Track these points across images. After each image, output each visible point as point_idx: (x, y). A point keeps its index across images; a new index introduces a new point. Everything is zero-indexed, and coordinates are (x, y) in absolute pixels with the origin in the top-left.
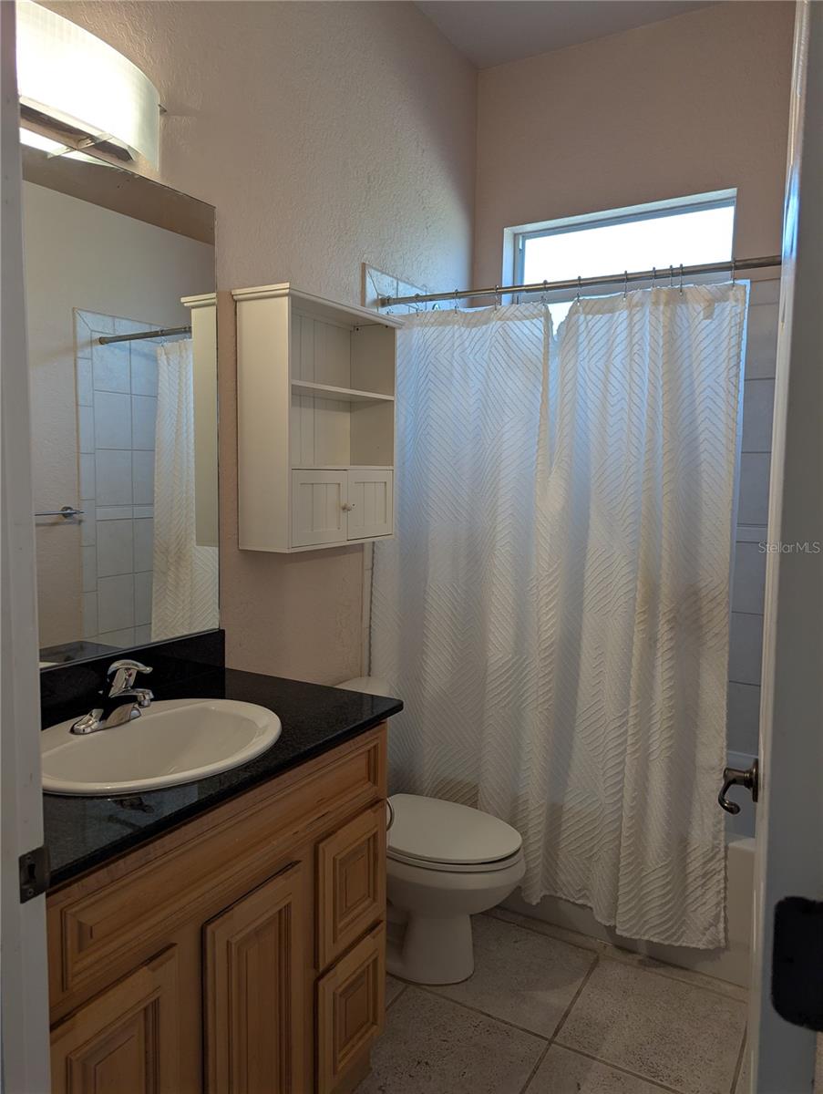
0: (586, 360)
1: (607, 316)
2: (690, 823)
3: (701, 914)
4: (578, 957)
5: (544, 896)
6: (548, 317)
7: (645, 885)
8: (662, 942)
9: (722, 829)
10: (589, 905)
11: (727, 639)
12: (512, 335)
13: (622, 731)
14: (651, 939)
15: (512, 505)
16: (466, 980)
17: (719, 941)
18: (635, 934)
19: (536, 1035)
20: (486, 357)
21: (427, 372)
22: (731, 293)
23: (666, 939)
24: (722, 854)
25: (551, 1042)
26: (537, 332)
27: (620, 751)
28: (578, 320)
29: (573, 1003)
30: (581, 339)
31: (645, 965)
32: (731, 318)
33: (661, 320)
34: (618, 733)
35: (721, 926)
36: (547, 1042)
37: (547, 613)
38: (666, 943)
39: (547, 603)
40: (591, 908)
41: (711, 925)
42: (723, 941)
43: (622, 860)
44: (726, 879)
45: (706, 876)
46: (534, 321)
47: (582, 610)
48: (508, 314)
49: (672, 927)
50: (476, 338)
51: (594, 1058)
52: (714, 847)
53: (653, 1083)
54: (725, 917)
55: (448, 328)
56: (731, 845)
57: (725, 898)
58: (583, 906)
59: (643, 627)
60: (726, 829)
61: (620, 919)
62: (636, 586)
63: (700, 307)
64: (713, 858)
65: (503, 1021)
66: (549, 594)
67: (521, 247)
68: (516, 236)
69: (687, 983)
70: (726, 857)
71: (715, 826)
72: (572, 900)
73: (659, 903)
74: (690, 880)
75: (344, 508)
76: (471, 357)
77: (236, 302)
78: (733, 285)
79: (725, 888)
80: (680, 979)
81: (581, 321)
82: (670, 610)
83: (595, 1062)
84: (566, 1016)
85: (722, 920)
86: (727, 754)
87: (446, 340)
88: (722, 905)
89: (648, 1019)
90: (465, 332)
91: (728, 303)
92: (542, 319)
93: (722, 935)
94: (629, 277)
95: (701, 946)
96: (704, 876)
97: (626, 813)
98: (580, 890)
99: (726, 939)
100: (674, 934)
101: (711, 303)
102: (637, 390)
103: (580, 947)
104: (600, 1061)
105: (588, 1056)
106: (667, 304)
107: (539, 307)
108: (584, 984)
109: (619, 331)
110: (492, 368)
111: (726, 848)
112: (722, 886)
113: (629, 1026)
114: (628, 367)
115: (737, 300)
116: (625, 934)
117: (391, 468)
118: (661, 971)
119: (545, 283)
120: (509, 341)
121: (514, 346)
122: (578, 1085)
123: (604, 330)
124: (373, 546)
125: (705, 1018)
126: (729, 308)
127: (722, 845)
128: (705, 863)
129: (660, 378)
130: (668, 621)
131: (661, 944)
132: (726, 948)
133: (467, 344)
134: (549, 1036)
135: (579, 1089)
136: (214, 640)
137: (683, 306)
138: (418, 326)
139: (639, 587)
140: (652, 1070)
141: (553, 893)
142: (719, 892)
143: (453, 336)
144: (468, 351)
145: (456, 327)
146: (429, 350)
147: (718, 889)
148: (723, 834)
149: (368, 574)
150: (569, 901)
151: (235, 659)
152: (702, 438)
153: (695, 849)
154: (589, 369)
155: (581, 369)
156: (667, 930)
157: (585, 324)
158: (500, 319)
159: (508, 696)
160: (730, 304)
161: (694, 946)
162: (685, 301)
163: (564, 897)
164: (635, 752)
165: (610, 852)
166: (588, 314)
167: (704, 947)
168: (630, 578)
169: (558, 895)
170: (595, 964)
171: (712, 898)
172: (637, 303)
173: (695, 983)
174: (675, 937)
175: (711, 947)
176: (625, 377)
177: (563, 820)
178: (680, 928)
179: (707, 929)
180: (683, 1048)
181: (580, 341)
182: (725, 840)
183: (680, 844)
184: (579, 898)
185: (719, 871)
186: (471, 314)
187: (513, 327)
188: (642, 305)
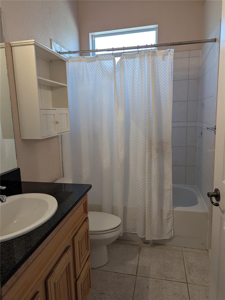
0: (127, 73)
1: (133, 59)
2: (163, 206)
3: (167, 229)
4: (135, 248)
5: (123, 233)
6: (114, 60)
7: (152, 225)
8: (158, 239)
9: (172, 206)
10: (136, 233)
11: (171, 154)
12: (103, 65)
13: (144, 183)
14: (155, 239)
15: (107, 119)
16: (107, 263)
17: (172, 236)
18: (151, 239)
19: (131, 275)
20: (95, 72)
21: (76, 77)
22: (169, 53)
23: (158, 238)
24: (172, 213)
25: (136, 276)
26: (111, 64)
27: (144, 189)
28: (124, 61)
29: (138, 262)
30: (125, 66)
31: (153, 246)
32: (169, 61)
33: (150, 61)
34: (143, 184)
35: (173, 232)
36: (135, 276)
37: (121, 151)
38: (159, 239)
39: (121, 148)
40: (137, 234)
41: (170, 232)
42: (173, 235)
43: (146, 219)
44: (173, 219)
45: (168, 219)
46: (110, 61)
47: (129, 150)
48: (101, 58)
49: (160, 235)
50: (91, 67)
51: (149, 278)
52: (170, 211)
53: (166, 280)
54: (173, 229)
55: (82, 63)
56: (174, 210)
57: (173, 224)
58: (134, 234)
59: (148, 153)
60: (173, 206)
61: (146, 235)
62: (146, 141)
63: (161, 57)
64: (170, 214)
65: (121, 273)
66: (121, 146)
67: (94, 40)
68: (92, 36)
69: (165, 249)
70: (173, 213)
71: (170, 205)
72: (131, 233)
73: (157, 229)
74: (164, 221)
75: (56, 123)
76: (90, 72)
77: (12, 47)
78: (170, 50)
79: (173, 221)
80: (163, 248)
81: (125, 61)
82: (156, 147)
83: (150, 278)
84: (138, 266)
85: (173, 230)
86: (173, 185)
87: (81, 67)
88: (173, 226)
89: (159, 262)
90: (88, 64)
91: (168, 56)
92: (113, 60)
93: (173, 234)
94: (139, 47)
95: (167, 238)
96: (167, 219)
97: (147, 206)
98: (133, 230)
99: (174, 235)
100: (161, 236)
101: (164, 56)
102: (144, 82)
103: (135, 245)
104: (151, 278)
105: (147, 277)
106: (152, 56)
107: (111, 56)
108: (139, 256)
109: (137, 64)
110: (97, 76)
111: (173, 211)
112: (172, 221)
113: (155, 266)
114: (140, 75)
115: (171, 55)
116: (148, 239)
117: (68, 109)
118: (157, 247)
119: (113, 48)
120: (103, 67)
121: (104, 69)
122: (148, 287)
123: (132, 64)
124: (61, 136)
125: (172, 257)
126: (168, 58)
127: (172, 210)
128: (168, 216)
129: (150, 79)
130: (156, 150)
131: (157, 240)
132: (174, 237)
133: (88, 68)
134: (135, 274)
135: (148, 288)
136: (16, 173)
137: (156, 57)
138: (71, 62)
139: (147, 141)
140: (165, 277)
141: (125, 232)
142: (172, 223)
143: (83, 65)
144: (89, 70)
145: (84, 62)
146: (76, 70)
147: (171, 222)
148: (172, 207)
149: (60, 144)
150: (130, 233)
151: (24, 178)
152: (162, 97)
153: (164, 213)
154: (128, 76)
155: (126, 77)
156: (159, 236)
157: (126, 62)
158: (99, 60)
159: (109, 177)
160: (169, 56)
161: (166, 238)
162: (156, 55)
163: (128, 232)
164: (148, 189)
165: (142, 217)
166: (127, 59)
167: (169, 238)
168: (144, 139)
169: (127, 232)
170: (140, 249)
171: (170, 224)
172: (143, 55)
173: (167, 248)
174: (161, 237)
175: (170, 238)
176: (139, 79)
177: (127, 211)
178: (162, 234)
179: (169, 233)
180: (170, 268)
181: (125, 67)
182: (173, 209)
183: (161, 211)
184: (133, 231)
185: (172, 217)
186: (89, 58)
187: (103, 62)
188: (144, 56)
